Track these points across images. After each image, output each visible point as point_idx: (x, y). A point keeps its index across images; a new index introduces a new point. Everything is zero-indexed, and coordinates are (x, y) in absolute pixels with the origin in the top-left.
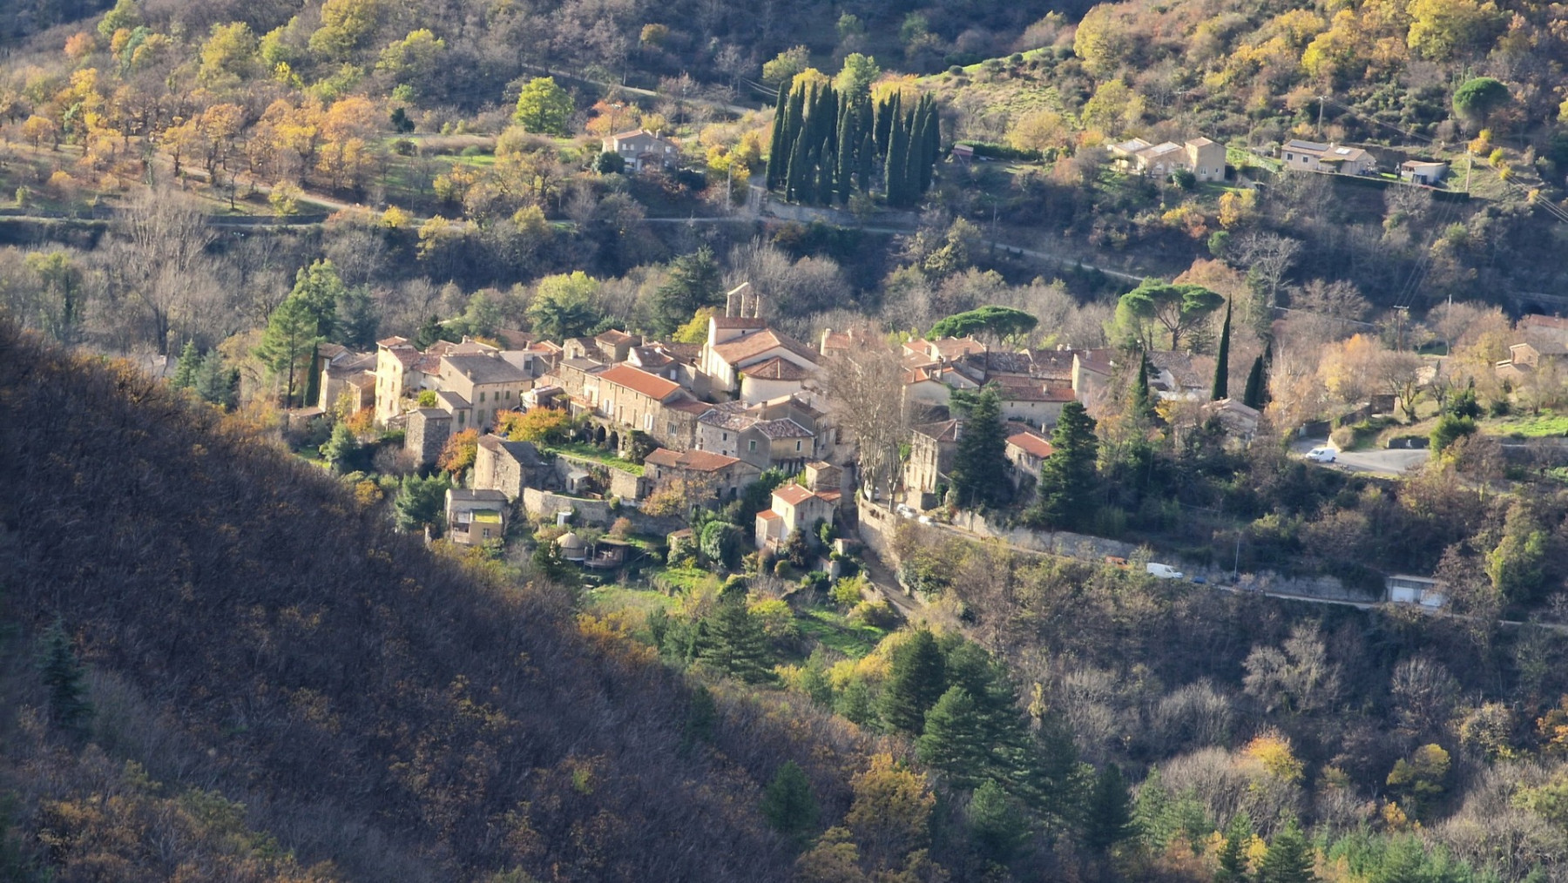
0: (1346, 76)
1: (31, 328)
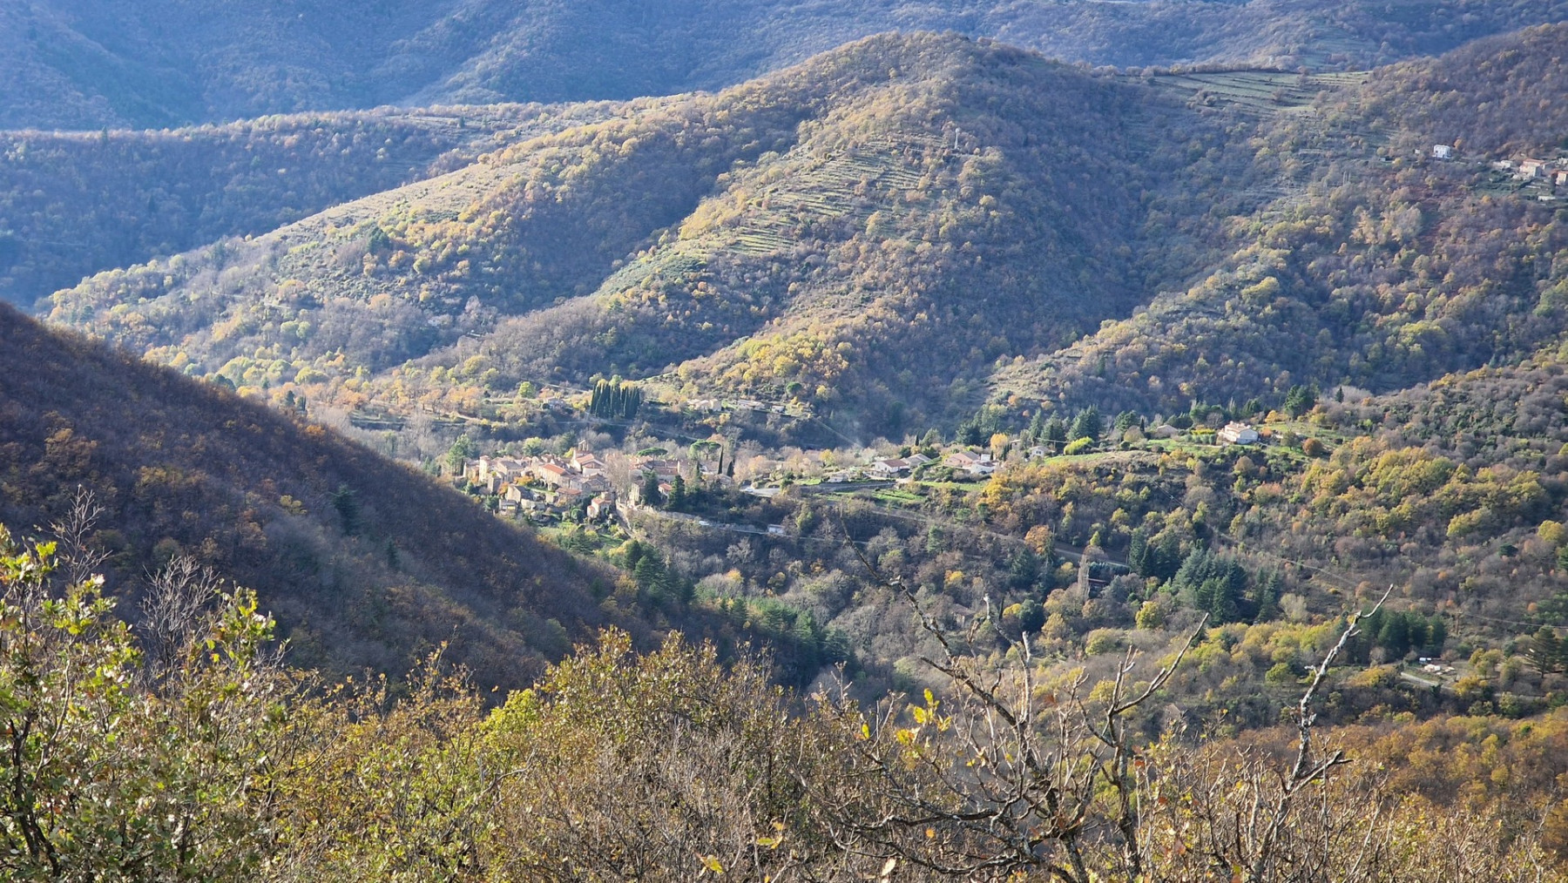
0: (756, 381)
1: (383, 453)
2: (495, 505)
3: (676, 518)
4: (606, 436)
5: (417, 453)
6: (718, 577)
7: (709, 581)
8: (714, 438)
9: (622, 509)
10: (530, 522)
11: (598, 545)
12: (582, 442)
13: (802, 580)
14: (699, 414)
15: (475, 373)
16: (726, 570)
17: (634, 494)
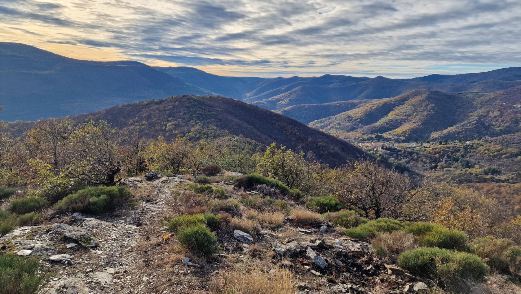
0: (397, 134)
2: (362, 149)
3: (386, 151)
4: (377, 141)
5: (352, 142)
6: (391, 159)
7: (390, 159)
8: (391, 141)
9: (378, 149)
10: (366, 151)
11: (375, 154)
12: (374, 141)
13: (403, 159)
14: (389, 138)
15: (360, 133)
16: (392, 158)
17: (380, 148)
